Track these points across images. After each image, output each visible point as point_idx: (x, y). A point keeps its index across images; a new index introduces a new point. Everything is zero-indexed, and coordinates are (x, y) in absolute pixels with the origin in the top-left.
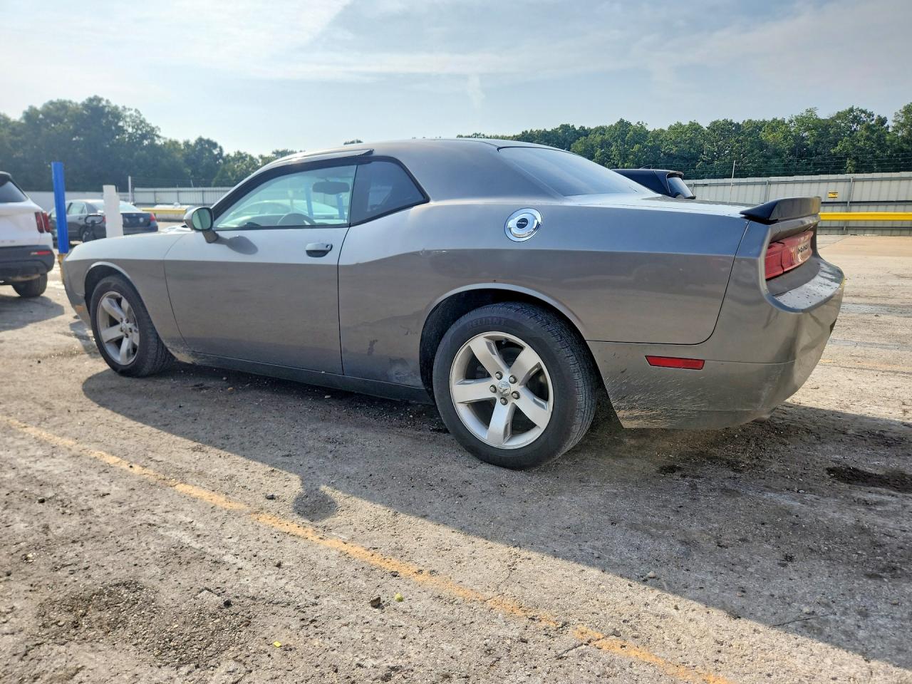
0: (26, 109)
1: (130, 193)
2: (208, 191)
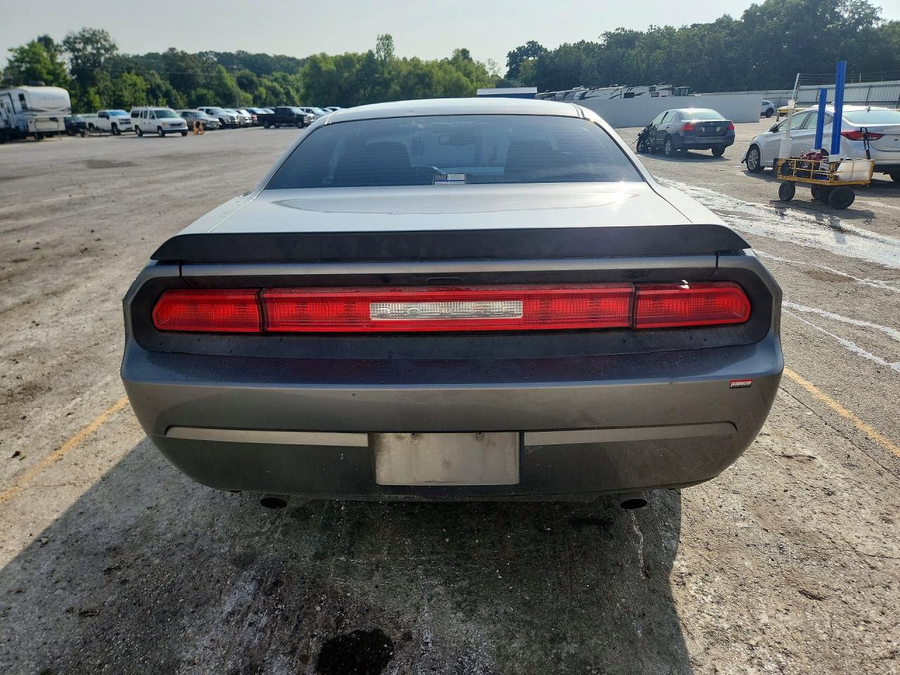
0: (748, 7)
1: (794, 91)
2: (877, 86)
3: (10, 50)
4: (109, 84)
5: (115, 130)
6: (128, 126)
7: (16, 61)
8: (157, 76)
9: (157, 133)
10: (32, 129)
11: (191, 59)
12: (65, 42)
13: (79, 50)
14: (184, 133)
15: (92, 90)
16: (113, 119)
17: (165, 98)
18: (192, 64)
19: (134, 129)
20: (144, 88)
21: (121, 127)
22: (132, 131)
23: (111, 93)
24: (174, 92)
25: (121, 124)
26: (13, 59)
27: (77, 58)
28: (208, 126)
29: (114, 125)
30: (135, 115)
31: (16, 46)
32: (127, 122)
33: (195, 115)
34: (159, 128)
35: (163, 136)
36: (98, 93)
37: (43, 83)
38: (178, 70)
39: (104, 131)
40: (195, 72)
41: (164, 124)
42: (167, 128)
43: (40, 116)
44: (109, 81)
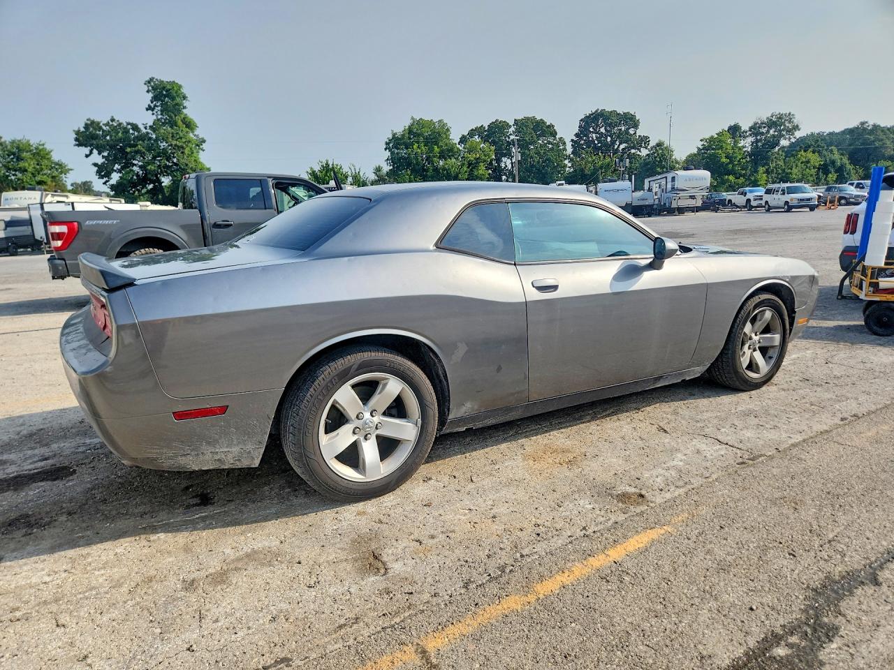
3: (701, 140)
4: (781, 163)
5: (748, 206)
6: (760, 202)
7: (703, 149)
8: (835, 152)
9: (784, 208)
10: (674, 205)
11: (882, 131)
12: (751, 129)
13: (762, 134)
14: (812, 208)
15: (761, 169)
16: (750, 196)
17: (836, 173)
18: (882, 136)
19: (764, 205)
20: (817, 165)
21: (754, 203)
22: (762, 207)
23: (780, 171)
24: (849, 167)
25: (755, 200)
26: (701, 147)
27: (757, 141)
28: (851, 200)
29: (749, 201)
30: (768, 192)
31: (707, 136)
32: (761, 198)
33: (841, 190)
34: (787, 203)
35: (768, 211)
36: (767, 172)
37: (693, 167)
38: (862, 144)
39: (737, 207)
40: (884, 144)
41: (792, 200)
42: (795, 203)
43: (682, 194)
44: (782, 161)
